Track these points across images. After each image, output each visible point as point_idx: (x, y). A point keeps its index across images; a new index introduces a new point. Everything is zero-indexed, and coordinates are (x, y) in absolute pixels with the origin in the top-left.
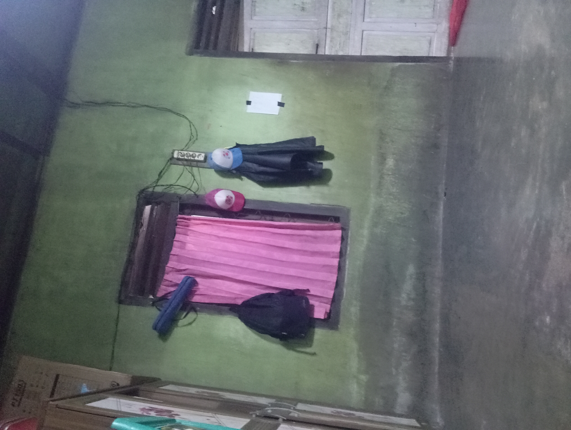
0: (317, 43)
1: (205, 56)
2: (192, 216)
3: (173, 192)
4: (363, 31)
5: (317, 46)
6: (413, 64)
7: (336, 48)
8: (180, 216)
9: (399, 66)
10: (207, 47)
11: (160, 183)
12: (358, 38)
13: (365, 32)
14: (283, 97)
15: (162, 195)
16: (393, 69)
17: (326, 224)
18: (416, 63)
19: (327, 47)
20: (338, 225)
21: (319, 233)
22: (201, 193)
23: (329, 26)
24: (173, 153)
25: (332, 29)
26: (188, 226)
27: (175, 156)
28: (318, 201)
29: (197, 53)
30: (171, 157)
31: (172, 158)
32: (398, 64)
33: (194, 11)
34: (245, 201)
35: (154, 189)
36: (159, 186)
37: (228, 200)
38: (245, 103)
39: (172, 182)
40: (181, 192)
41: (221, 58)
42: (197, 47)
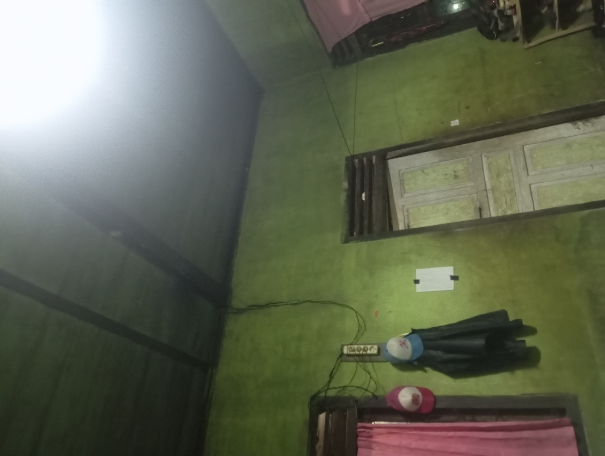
0: (479, 207)
1: (361, 241)
2: (373, 423)
3: (347, 395)
4: (530, 185)
5: (480, 210)
7: (503, 208)
8: (359, 424)
9: (589, 213)
10: (361, 233)
11: (332, 385)
12: (525, 193)
13: (532, 186)
14: (454, 269)
15: (336, 399)
16: (582, 219)
17: (549, 420)
19: (491, 209)
20: (566, 419)
21: (543, 434)
22: (380, 393)
23: (489, 187)
24: (342, 349)
25: (493, 189)
26: (371, 437)
27: (345, 351)
28: (530, 390)
29: (352, 240)
30: (339, 354)
31: (342, 354)
33: (344, 201)
34: (436, 399)
35: (326, 393)
36: (331, 388)
37: (415, 399)
38: (413, 283)
39: (346, 382)
40: (357, 394)
41: (378, 241)
42: (352, 234)
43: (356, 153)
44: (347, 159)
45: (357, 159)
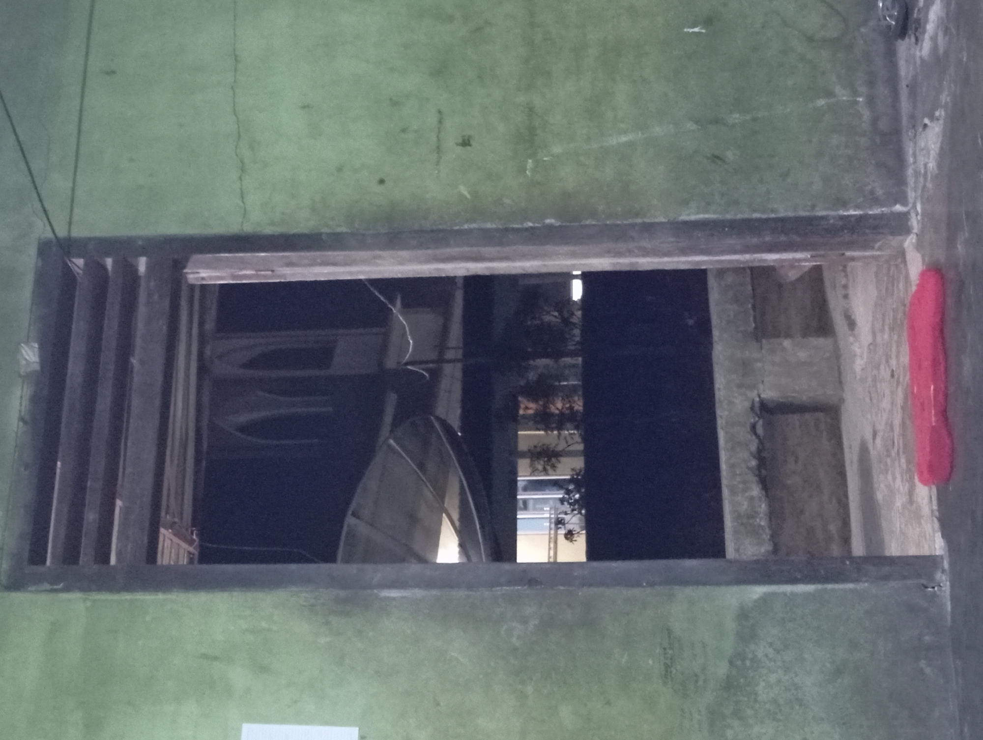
6: (810, 588)
9: (765, 599)
10: (71, 555)
16: (743, 615)
18: (820, 586)
29: (38, 580)
32: (759, 591)
33: (22, 419)
41: (127, 596)
42: (37, 555)
43: (78, 232)
44: (44, 248)
45: (79, 256)
